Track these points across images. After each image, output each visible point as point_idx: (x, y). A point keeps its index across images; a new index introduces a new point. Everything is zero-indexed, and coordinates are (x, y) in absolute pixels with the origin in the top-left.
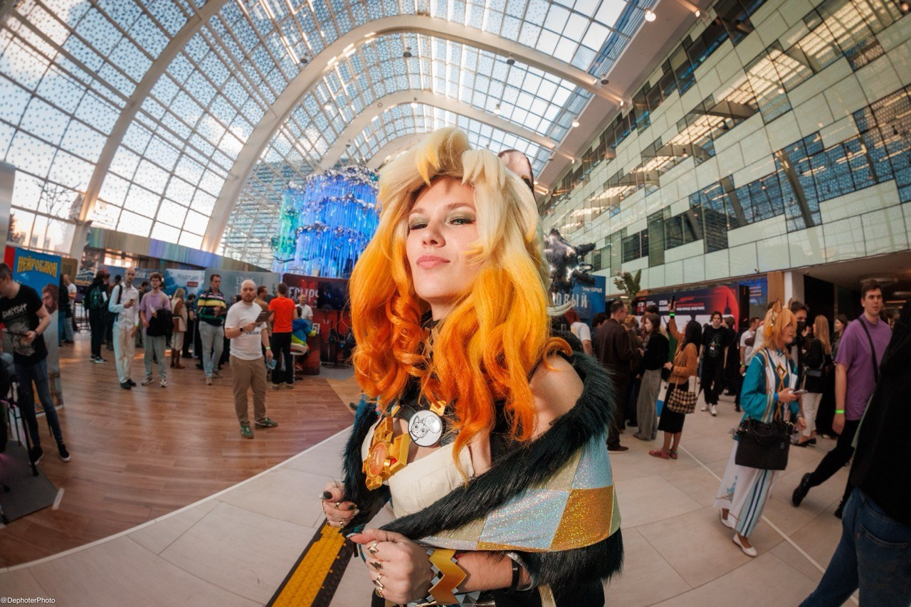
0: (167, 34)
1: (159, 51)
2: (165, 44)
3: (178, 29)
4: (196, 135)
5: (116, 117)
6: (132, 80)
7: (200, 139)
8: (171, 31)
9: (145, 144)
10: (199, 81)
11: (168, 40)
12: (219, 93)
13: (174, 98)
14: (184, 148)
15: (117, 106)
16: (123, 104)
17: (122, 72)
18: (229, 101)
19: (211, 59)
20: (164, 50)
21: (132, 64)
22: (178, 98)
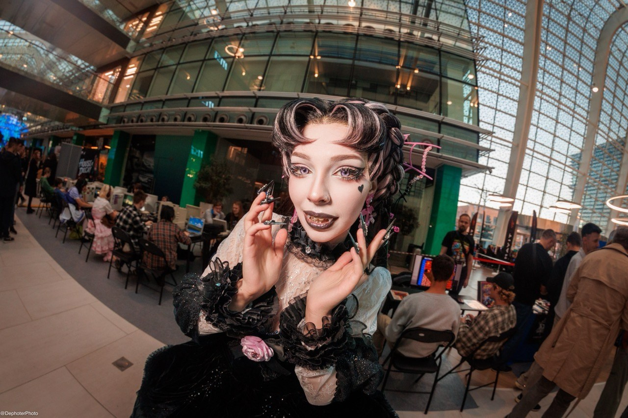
0: (514, 100)
1: (516, 111)
2: (517, 106)
3: (518, 95)
4: (554, 152)
5: (509, 152)
6: (510, 131)
7: (557, 153)
8: (515, 98)
9: (530, 164)
10: (544, 119)
11: (517, 103)
12: (557, 122)
13: (536, 134)
14: (550, 161)
15: (508, 147)
16: (510, 145)
17: (503, 128)
18: (564, 125)
19: (544, 104)
20: (518, 109)
21: (506, 123)
22: (538, 133)
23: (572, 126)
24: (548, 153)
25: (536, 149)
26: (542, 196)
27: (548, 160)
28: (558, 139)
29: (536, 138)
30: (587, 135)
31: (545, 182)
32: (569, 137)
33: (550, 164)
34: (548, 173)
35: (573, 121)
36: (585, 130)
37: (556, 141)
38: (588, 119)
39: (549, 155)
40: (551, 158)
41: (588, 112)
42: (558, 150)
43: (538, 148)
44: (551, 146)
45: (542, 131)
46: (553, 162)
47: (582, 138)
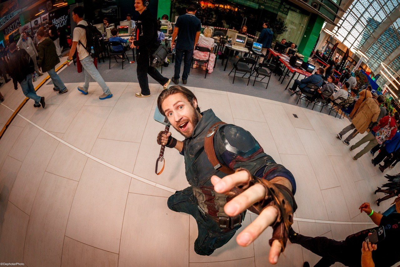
23: (378, 12)
24: (359, 16)
25: (353, 10)
26: (347, 34)
27: (357, 19)
28: (368, 12)
29: (355, 5)
30: (385, 21)
31: (351, 28)
32: (374, 15)
33: (358, 21)
34: (355, 25)
35: (380, 10)
36: (385, 18)
37: (366, 13)
38: (389, 15)
39: (359, 17)
40: (359, 19)
41: (391, 12)
42: (365, 17)
43: (354, 10)
44: (362, 13)
45: (360, 3)
46: (360, 21)
47: (382, 21)
